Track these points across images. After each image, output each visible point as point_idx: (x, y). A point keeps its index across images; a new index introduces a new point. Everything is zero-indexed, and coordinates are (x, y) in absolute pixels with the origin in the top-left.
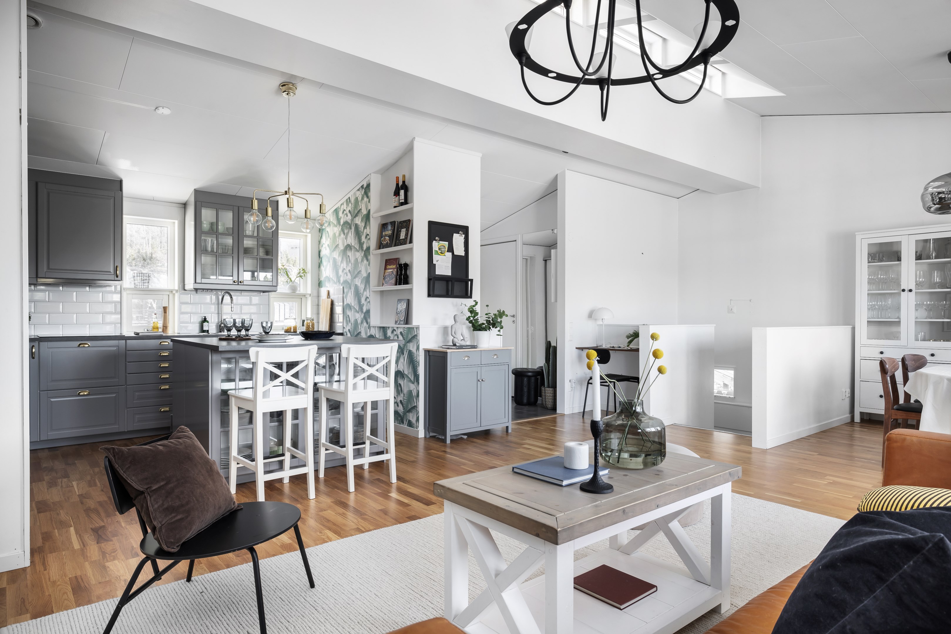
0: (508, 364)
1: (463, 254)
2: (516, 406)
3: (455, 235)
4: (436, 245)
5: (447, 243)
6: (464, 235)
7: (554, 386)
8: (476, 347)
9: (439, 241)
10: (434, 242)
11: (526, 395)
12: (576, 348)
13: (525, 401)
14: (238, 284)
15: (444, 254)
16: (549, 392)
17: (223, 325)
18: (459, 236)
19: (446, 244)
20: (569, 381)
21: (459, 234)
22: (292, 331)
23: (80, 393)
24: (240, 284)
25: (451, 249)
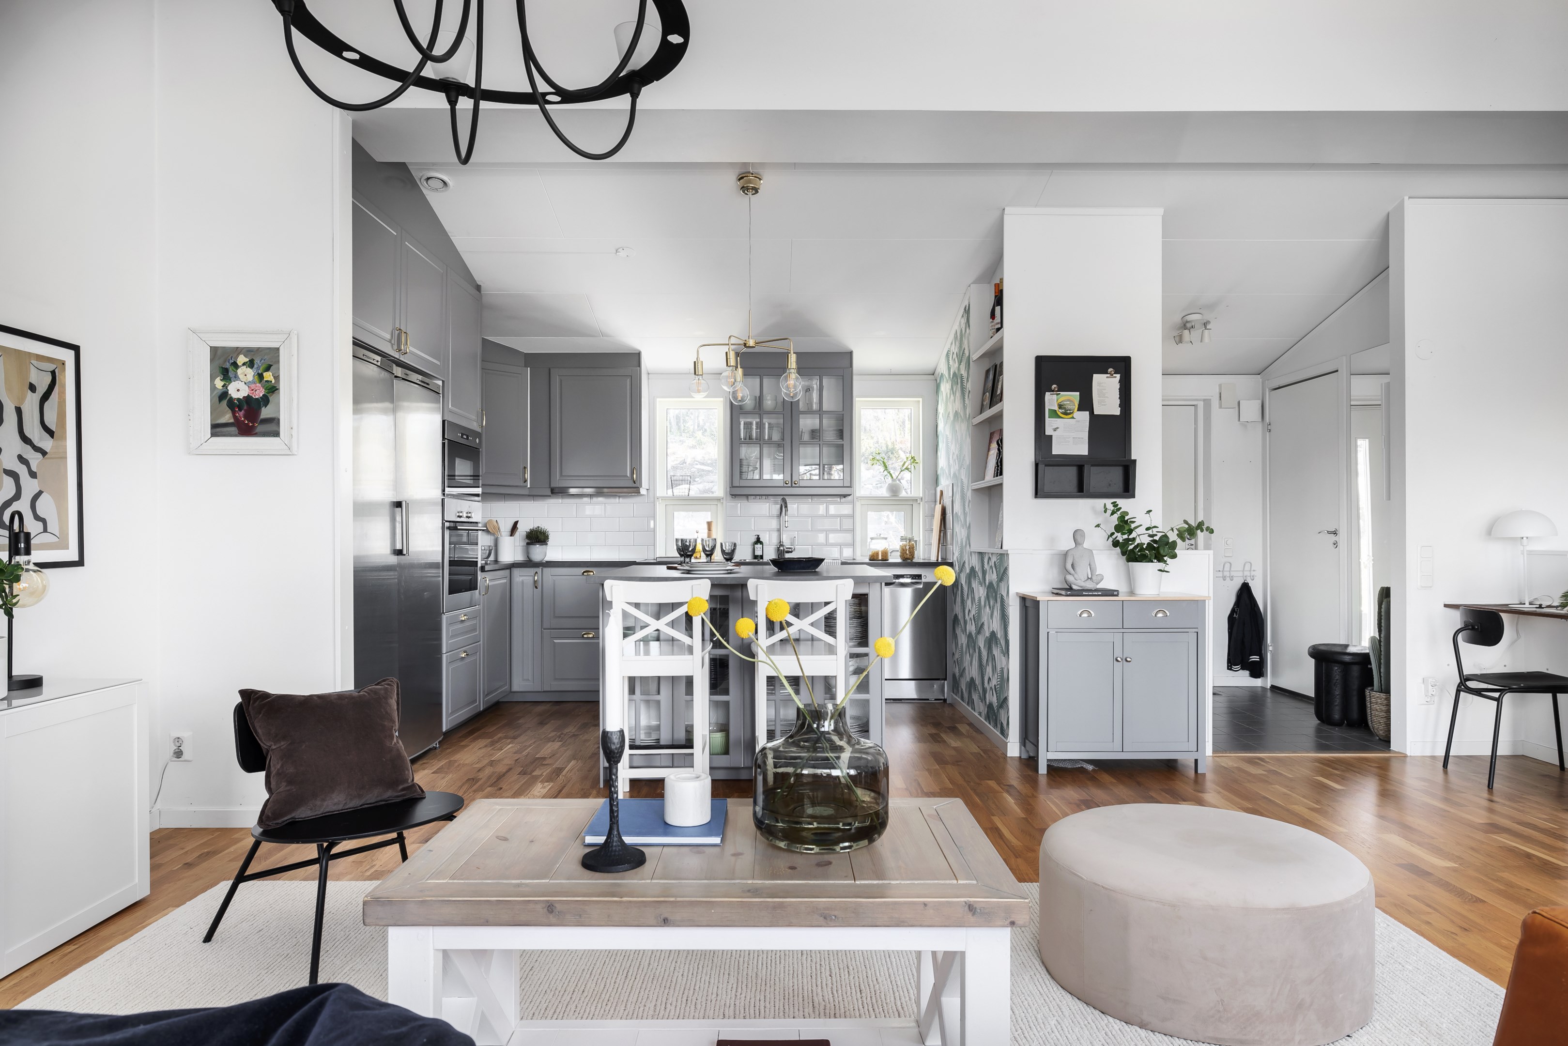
0: (1196, 630)
1: (1115, 410)
2: (1319, 724)
3: (1096, 377)
4: (1051, 400)
5: (1078, 393)
6: (1118, 376)
7: (1386, 690)
8: (1115, 593)
9: (1058, 391)
10: (1047, 394)
11: (1337, 701)
12: (1446, 606)
13: (1337, 716)
14: (792, 486)
15: (1070, 416)
16: (1379, 701)
17: (782, 548)
18: (1107, 377)
19: (1074, 397)
20: (1422, 681)
21: (1107, 373)
22: (880, 558)
23: (584, 634)
24: (794, 485)
25: (1086, 404)
